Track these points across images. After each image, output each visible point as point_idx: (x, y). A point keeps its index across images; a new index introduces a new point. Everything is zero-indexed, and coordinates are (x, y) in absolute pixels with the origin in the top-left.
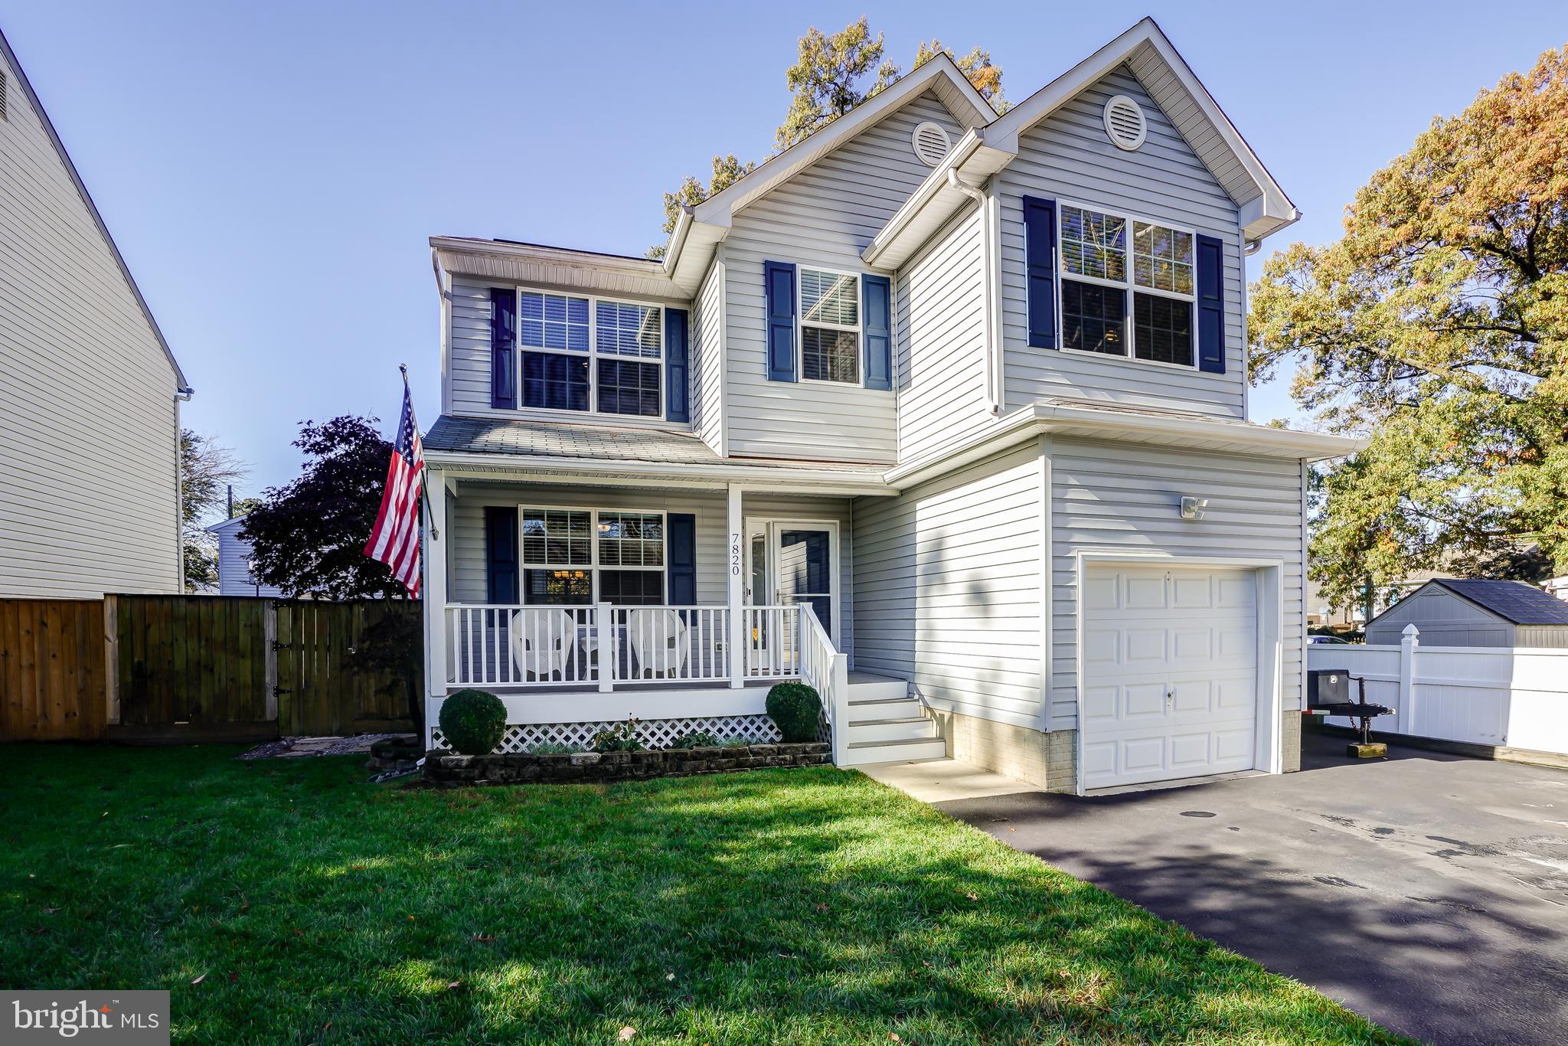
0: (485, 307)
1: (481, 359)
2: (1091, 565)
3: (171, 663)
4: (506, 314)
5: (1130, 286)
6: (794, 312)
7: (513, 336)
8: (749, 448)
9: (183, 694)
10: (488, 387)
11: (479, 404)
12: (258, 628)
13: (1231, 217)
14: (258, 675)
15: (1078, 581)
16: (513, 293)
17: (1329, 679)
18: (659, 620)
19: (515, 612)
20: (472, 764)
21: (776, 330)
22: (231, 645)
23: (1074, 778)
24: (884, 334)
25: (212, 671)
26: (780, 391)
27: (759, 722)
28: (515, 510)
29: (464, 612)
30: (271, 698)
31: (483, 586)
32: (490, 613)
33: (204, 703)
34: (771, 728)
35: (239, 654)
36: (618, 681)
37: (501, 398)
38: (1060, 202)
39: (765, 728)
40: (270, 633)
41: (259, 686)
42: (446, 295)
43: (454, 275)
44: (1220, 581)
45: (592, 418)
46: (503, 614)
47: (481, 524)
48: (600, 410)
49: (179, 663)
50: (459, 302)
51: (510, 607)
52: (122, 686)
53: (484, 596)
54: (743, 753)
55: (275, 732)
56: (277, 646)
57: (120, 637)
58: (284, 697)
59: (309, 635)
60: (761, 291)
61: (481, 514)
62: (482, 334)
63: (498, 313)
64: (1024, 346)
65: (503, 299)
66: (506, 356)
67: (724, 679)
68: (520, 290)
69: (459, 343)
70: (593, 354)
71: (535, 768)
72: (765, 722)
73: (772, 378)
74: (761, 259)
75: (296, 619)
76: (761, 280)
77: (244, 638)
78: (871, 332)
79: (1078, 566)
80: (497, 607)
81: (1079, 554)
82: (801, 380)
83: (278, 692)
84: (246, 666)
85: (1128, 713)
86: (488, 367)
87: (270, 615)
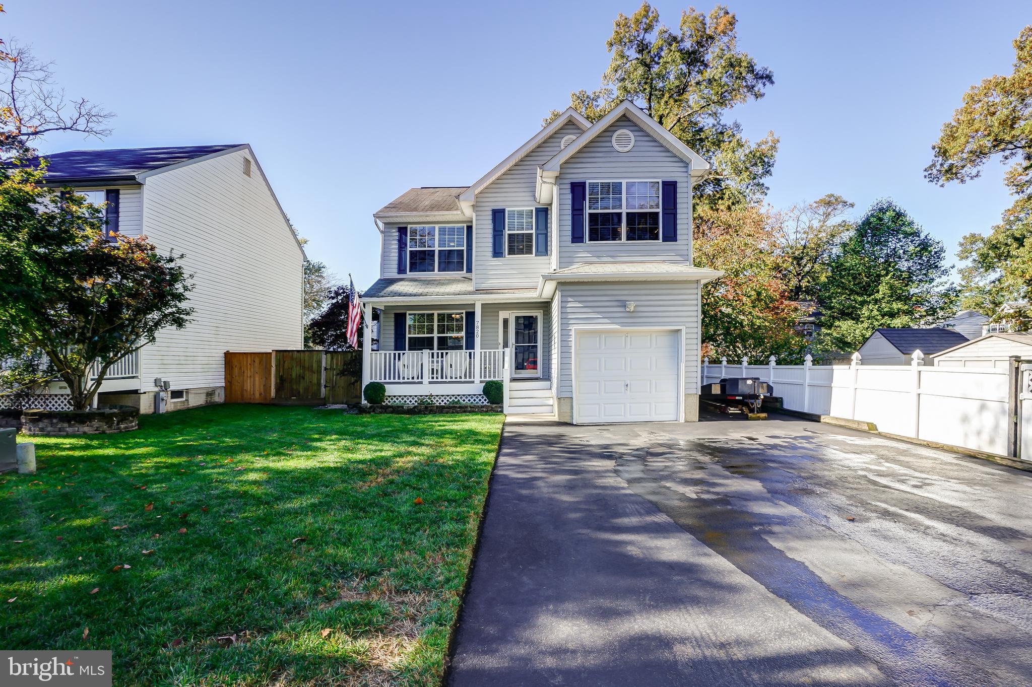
0: (396, 234)
1: (394, 255)
2: (580, 333)
3: (291, 375)
4: (404, 236)
5: (624, 210)
6: (504, 229)
7: (406, 245)
8: (483, 286)
9: (295, 387)
10: (396, 266)
11: (393, 273)
12: (319, 362)
13: (684, 170)
14: (319, 380)
15: (573, 339)
16: (406, 228)
17: (746, 383)
18: (456, 356)
19: (404, 354)
20: (371, 407)
21: (497, 237)
22: (310, 369)
23: (572, 417)
24: (544, 232)
25: (304, 378)
26: (498, 261)
27: (480, 398)
28: (405, 314)
29: (385, 354)
30: (323, 389)
31: (393, 344)
32: (395, 354)
33: (301, 391)
34: (485, 400)
35: (313, 372)
36: (431, 380)
37: (401, 270)
38: (588, 182)
39: (483, 400)
40: (324, 364)
41: (319, 384)
42: (382, 232)
43: (385, 224)
44: (656, 336)
45: (436, 274)
46: (399, 354)
47: (393, 320)
48: (439, 271)
49: (294, 376)
50: (387, 234)
51: (401, 352)
52: (276, 384)
53: (393, 348)
54: (466, 407)
55: (324, 402)
56: (326, 369)
57: (276, 366)
58: (327, 388)
59: (337, 364)
60: (491, 222)
61: (393, 316)
62: (395, 246)
63: (400, 237)
64: (569, 243)
65: (402, 231)
66: (403, 253)
67: (472, 379)
68: (409, 226)
69: (386, 250)
70: (437, 249)
71: (391, 409)
72: (483, 398)
73: (494, 257)
74: (490, 209)
75: (332, 359)
76: (491, 217)
77: (315, 366)
78: (539, 232)
79: (573, 333)
80: (397, 352)
81: (573, 328)
82: (507, 256)
83: (325, 387)
84: (315, 376)
85: (605, 392)
86: (397, 258)
87: (324, 356)
